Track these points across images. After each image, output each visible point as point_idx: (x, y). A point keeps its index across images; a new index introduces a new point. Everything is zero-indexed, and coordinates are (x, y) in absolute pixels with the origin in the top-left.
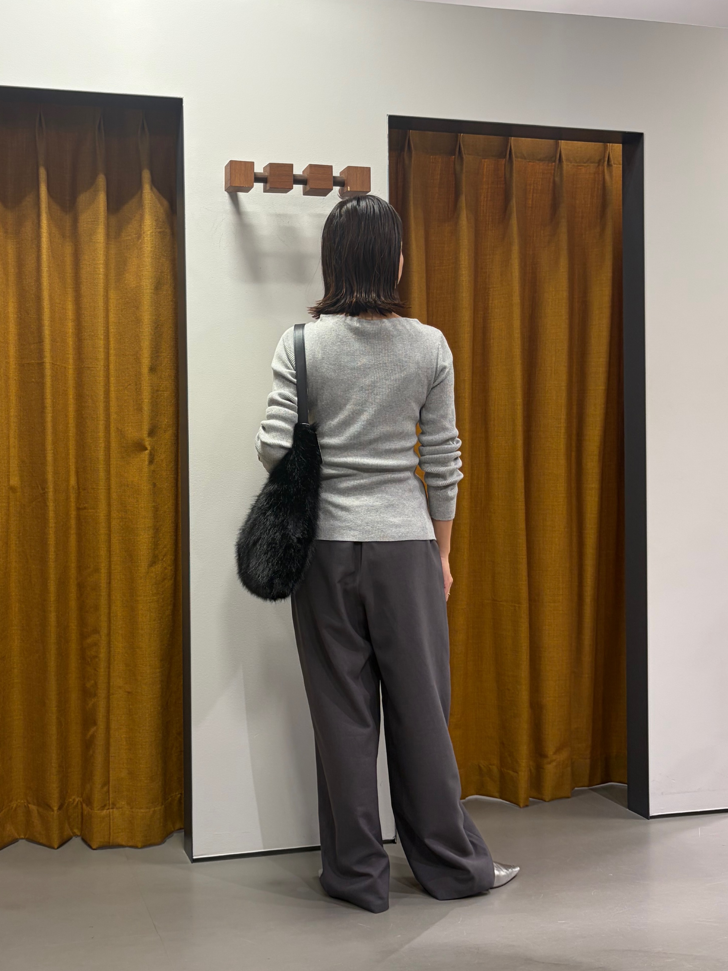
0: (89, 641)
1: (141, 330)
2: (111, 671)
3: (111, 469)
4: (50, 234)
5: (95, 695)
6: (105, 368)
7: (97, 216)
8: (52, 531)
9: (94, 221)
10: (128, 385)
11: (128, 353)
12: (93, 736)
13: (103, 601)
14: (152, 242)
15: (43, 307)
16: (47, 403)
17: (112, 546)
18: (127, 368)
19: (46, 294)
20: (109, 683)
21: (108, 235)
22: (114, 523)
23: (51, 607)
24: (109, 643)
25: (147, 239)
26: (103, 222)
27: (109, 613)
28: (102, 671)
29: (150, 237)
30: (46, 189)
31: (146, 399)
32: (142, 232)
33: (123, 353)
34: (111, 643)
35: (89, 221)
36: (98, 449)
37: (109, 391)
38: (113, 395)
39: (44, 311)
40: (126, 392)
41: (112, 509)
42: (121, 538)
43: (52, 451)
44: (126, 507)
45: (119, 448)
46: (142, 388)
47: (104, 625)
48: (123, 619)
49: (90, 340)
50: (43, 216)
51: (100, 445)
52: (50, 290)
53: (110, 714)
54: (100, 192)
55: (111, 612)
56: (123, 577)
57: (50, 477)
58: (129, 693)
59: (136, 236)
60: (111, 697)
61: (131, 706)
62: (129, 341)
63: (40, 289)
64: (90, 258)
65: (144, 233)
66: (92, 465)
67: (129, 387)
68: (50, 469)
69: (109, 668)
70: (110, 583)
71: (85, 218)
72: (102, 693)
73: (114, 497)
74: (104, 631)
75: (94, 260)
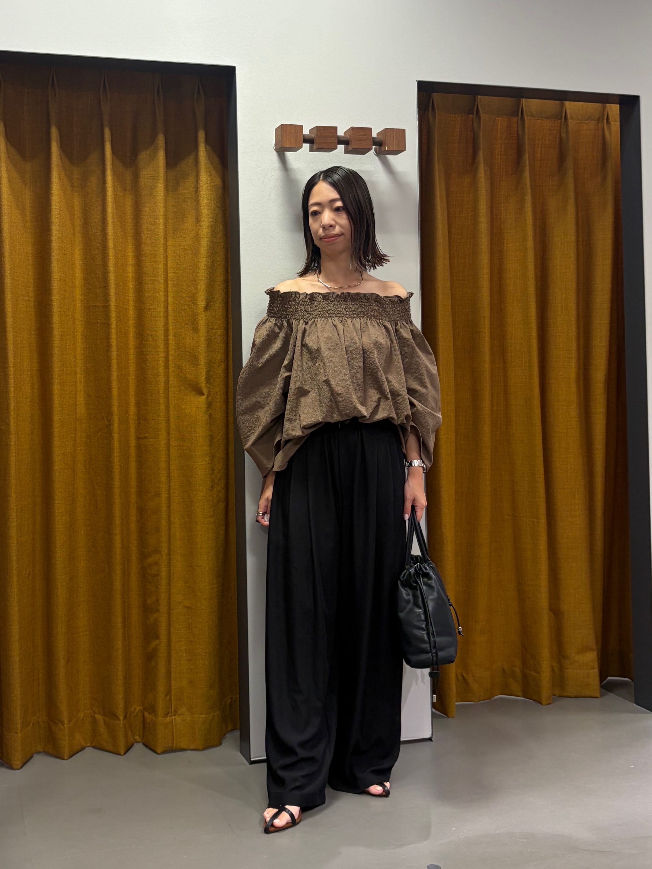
0: (150, 560)
1: (198, 275)
2: (171, 588)
3: (170, 401)
4: (114, 188)
5: (157, 610)
6: (164, 309)
7: (157, 172)
8: (117, 460)
9: (154, 176)
10: (186, 325)
11: (185, 295)
12: (155, 650)
13: (164, 523)
14: (207, 195)
15: (108, 255)
16: (113, 342)
17: (171, 472)
18: (184, 309)
19: (111, 243)
20: (170, 599)
21: (167, 189)
22: (174, 452)
23: (116, 530)
24: (169, 562)
25: (203, 193)
26: (162, 178)
27: (169, 534)
28: (163, 588)
29: (206, 191)
30: (110, 148)
31: (202, 337)
32: (199, 186)
33: (181, 295)
34: (171, 562)
35: (149, 177)
36: (159, 383)
37: (168, 330)
38: (171, 333)
39: (110, 259)
40: (183, 331)
41: (170, 437)
42: (179, 464)
43: (117, 386)
44: (184, 436)
45: (176, 382)
46: (199, 327)
47: (164, 545)
48: (182, 539)
49: (150, 284)
50: (108, 173)
51: (161, 380)
52: (114, 239)
53: (171, 628)
54: (160, 151)
55: (171, 533)
56: (181, 501)
57: (115, 409)
58: (188, 607)
59: (194, 189)
60: (171, 612)
61: (190, 620)
62: (186, 284)
63: (106, 239)
64: (150, 210)
65: (200, 187)
66: (153, 398)
67: (185, 326)
68: (115, 403)
69: (170, 585)
70: (169, 506)
71: (145, 175)
72: (163, 608)
73: (172, 426)
74: (165, 551)
75: (154, 212)
